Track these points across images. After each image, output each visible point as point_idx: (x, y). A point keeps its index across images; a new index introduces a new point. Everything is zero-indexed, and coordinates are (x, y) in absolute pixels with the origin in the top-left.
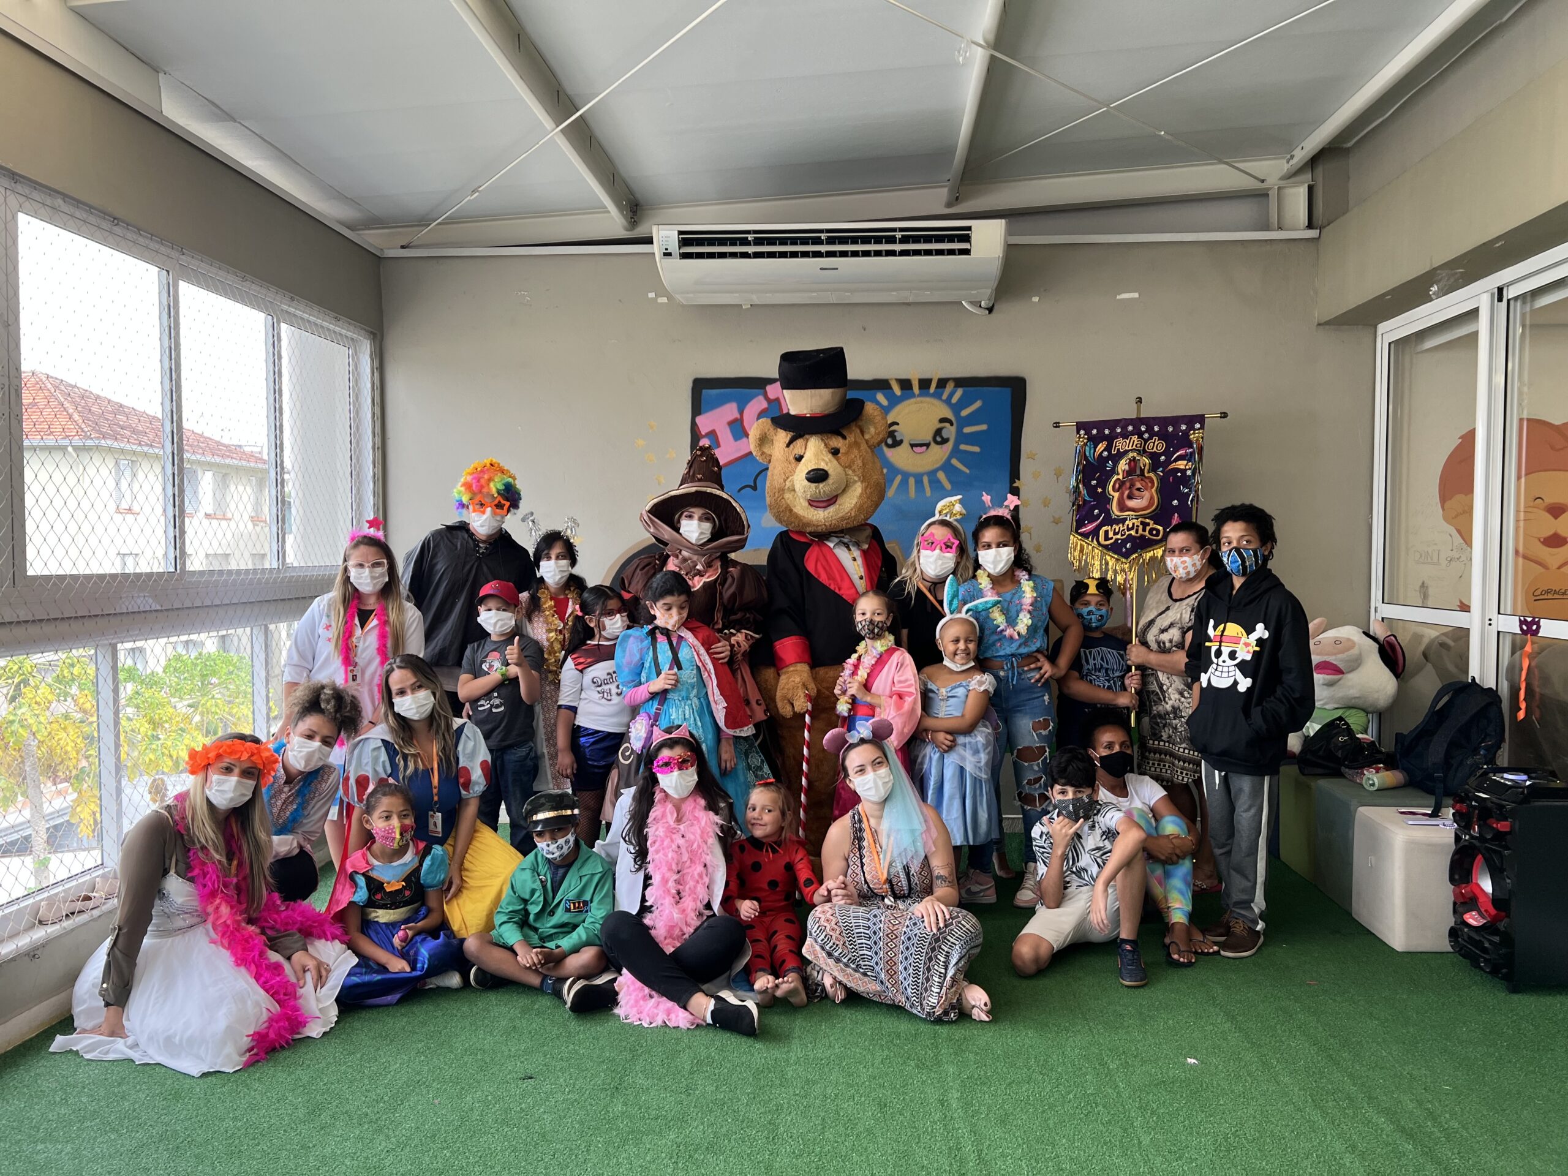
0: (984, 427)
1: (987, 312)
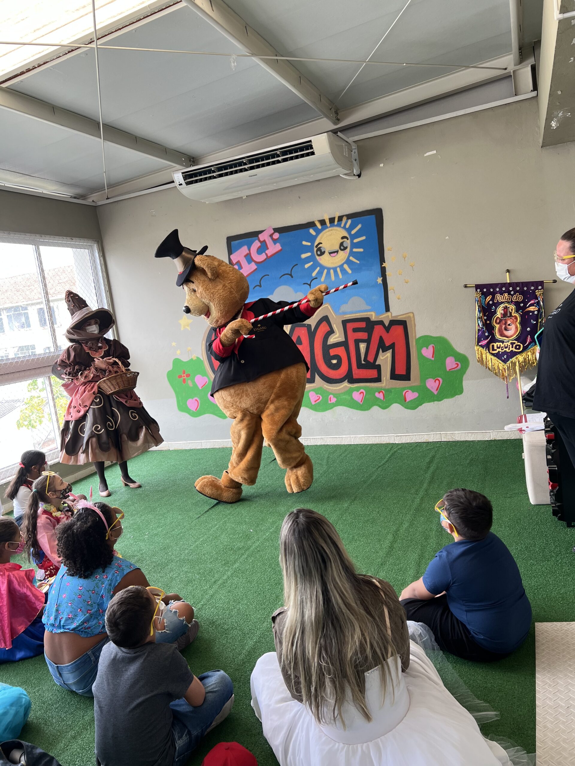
0: (364, 238)
1: (357, 177)
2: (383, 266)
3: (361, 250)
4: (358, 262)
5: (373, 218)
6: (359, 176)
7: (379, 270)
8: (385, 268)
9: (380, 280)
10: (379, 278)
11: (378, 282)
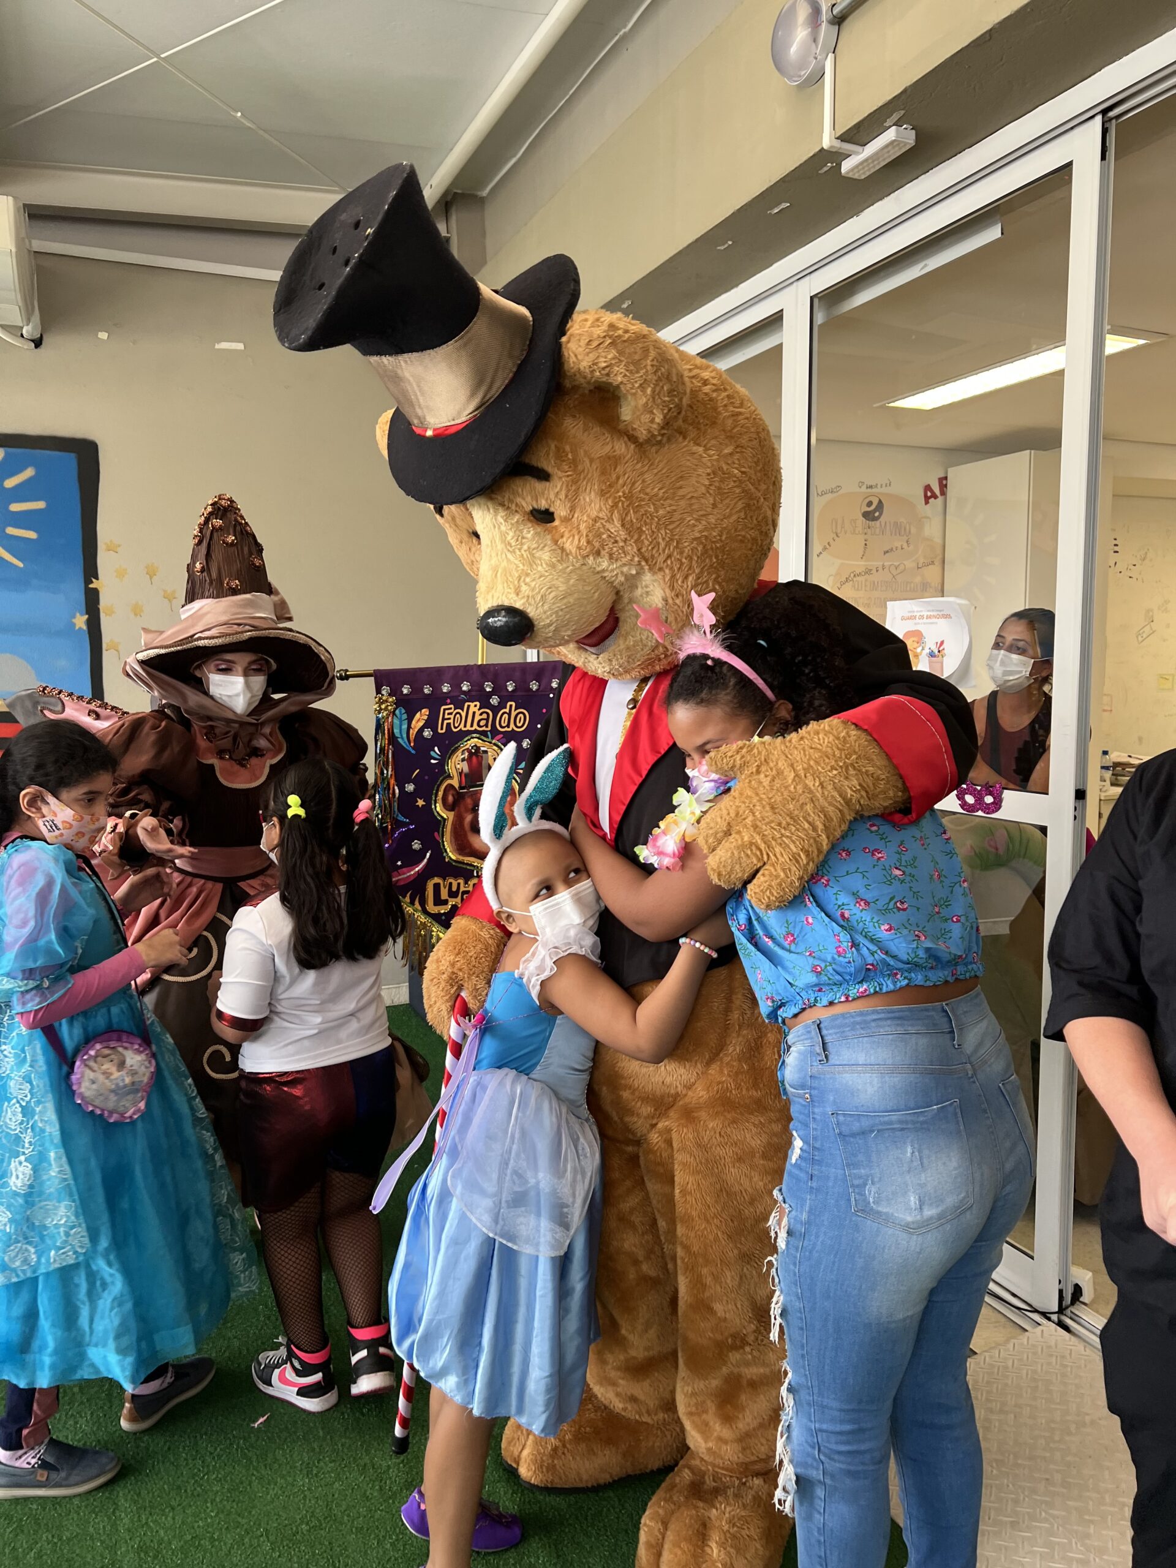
0: (40, 505)
1: (33, 345)
2: (91, 586)
3: (32, 535)
4: (21, 565)
5: (69, 461)
6: (38, 343)
7: (81, 597)
8: (96, 592)
9: (81, 621)
10: (78, 614)
11: (74, 625)
